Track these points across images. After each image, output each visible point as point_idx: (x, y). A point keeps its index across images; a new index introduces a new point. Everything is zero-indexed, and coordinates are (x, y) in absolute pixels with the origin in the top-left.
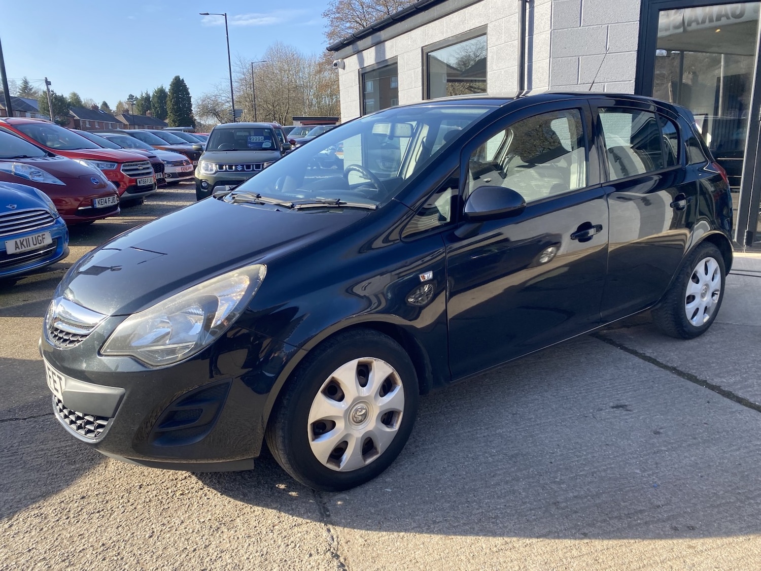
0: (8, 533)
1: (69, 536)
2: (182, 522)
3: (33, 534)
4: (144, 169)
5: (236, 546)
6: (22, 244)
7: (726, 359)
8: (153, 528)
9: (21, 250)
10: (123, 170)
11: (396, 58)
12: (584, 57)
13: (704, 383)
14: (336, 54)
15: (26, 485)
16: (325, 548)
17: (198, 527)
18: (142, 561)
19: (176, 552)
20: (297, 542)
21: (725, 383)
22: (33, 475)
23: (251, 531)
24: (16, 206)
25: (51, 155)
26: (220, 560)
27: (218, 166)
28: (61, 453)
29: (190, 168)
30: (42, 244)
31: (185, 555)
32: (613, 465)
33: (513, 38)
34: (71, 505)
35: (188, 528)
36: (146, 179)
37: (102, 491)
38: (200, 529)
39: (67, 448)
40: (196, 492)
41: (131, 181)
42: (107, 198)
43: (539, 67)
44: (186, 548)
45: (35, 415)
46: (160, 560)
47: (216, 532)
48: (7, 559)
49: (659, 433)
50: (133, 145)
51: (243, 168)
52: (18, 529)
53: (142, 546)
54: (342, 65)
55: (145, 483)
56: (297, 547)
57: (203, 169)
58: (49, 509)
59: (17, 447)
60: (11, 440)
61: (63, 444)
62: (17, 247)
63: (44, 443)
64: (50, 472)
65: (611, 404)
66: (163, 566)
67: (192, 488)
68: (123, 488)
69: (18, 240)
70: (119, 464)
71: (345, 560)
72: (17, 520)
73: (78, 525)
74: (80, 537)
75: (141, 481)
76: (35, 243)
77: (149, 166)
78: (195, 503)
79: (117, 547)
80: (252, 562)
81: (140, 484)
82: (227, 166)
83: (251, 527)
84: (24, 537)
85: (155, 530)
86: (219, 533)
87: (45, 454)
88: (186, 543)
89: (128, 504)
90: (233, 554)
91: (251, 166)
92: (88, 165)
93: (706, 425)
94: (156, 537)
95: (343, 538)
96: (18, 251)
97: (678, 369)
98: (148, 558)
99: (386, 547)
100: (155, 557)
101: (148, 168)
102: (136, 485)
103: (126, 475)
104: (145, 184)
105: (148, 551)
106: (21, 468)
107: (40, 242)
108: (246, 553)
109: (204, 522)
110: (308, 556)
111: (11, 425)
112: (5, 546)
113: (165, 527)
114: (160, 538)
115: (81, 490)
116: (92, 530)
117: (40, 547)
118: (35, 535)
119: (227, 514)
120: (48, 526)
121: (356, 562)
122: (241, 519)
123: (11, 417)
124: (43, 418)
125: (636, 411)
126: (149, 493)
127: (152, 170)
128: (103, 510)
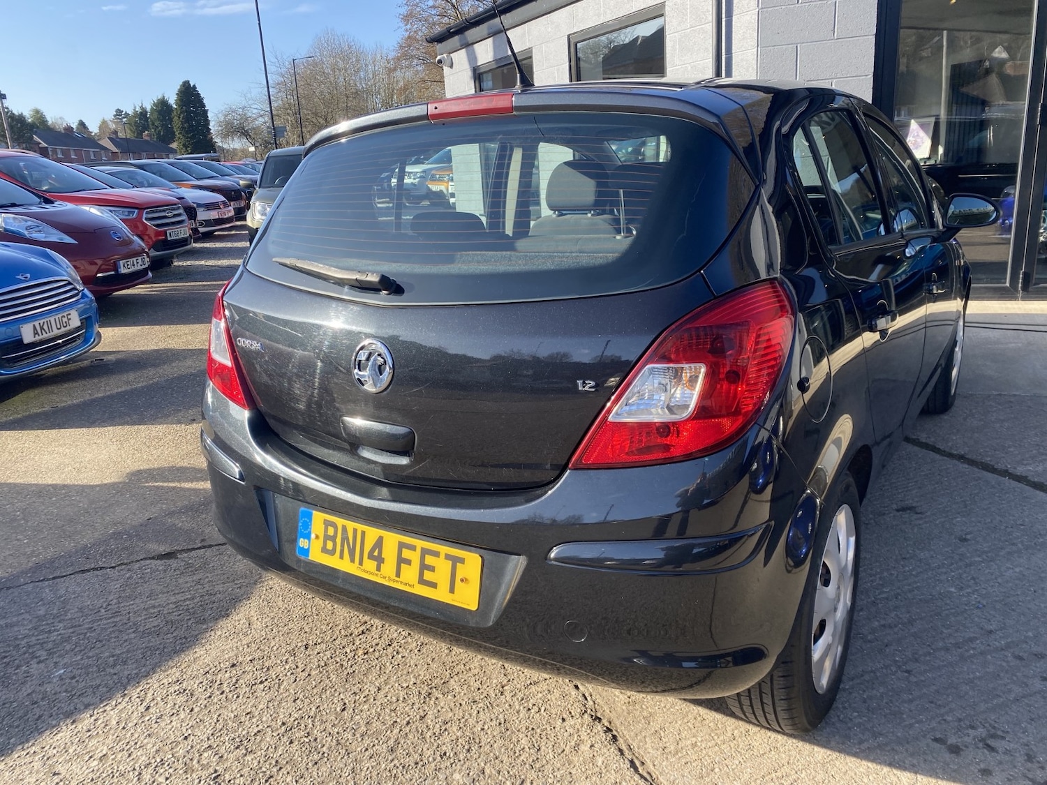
0: (147, 718)
1: (233, 715)
2: (379, 689)
3: (182, 716)
4: (175, 216)
5: (461, 714)
6: (42, 328)
7: (1025, 441)
8: (342, 699)
9: (41, 337)
10: (146, 219)
11: (529, 50)
12: (803, 45)
13: (1005, 473)
14: (439, 47)
15: (149, 653)
16: (579, 710)
17: (402, 694)
18: (343, 741)
19: (384, 727)
20: (540, 705)
21: (1032, 471)
22: (153, 640)
23: (474, 694)
24: (28, 275)
25: (47, 201)
26: (447, 733)
28: (181, 609)
29: (230, 211)
30: (68, 328)
31: (398, 730)
32: (919, 584)
33: (703, 20)
34: (220, 676)
35: (389, 695)
36: (179, 230)
37: (256, 656)
38: (406, 696)
39: (188, 603)
40: (384, 649)
41: (158, 234)
42: (135, 259)
43: (742, 60)
44: (396, 722)
45: (125, 561)
46: (367, 738)
47: (428, 699)
48: (157, 751)
49: (966, 540)
50: (145, 182)
52: (160, 712)
53: (336, 723)
54: (448, 62)
55: (311, 642)
56: (542, 710)
57: (259, 213)
58: (192, 683)
59: (117, 606)
60: (105, 597)
61: (179, 597)
62: (36, 333)
63: (153, 598)
64: (175, 634)
65: (895, 506)
66: (374, 745)
67: (377, 645)
68: (284, 651)
69: (37, 324)
70: (266, 620)
71: (610, 723)
72: (154, 699)
73: (240, 700)
74: (248, 716)
75: (304, 639)
76: (59, 327)
77: (181, 211)
78: (388, 664)
79: (303, 725)
80: (489, 733)
81: (304, 644)
83: (472, 689)
84: (171, 721)
85: (347, 701)
86: (433, 699)
87: (159, 611)
88: (393, 714)
89: (298, 670)
90: (462, 725)
92: (102, 213)
93: (1022, 527)
94: (351, 710)
95: (598, 696)
96: (38, 338)
97: (967, 457)
98: (350, 737)
99: (658, 703)
100: (358, 735)
101: (179, 215)
102: (300, 644)
103: (281, 633)
104: (177, 238)
105: (347, 728)
106: (134, 632)
107: (65, 325)
108: (478, 722)
109: (407, 687)
110: (561, 721)
111: (97, 576)
112: (149, 735)
113: (358, 697)
114: (356, 711)
115: (227, 656)
116: (261, 706)
117: (197, 732)
118: (186, 717)
119: (435, 674)
120: (199, 704)
121: (624, 725)
122: (457, 680)
123: (93, 566)
124: (138, 565)
125: (929, 513)
126: (321, 655)
127: (184, 217)
128: (266, 680)
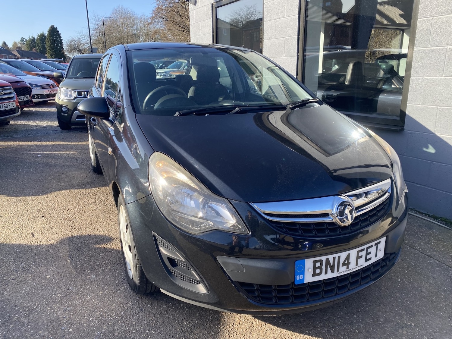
4: (5, 94)
27: (76, 92)
36: (8, 103)
50: (7, 71)
54: (193, 1)
57: (63, 94)
77: (12, 91)
101: (10, 93)
104: (6, 109)
127: (14, 95)
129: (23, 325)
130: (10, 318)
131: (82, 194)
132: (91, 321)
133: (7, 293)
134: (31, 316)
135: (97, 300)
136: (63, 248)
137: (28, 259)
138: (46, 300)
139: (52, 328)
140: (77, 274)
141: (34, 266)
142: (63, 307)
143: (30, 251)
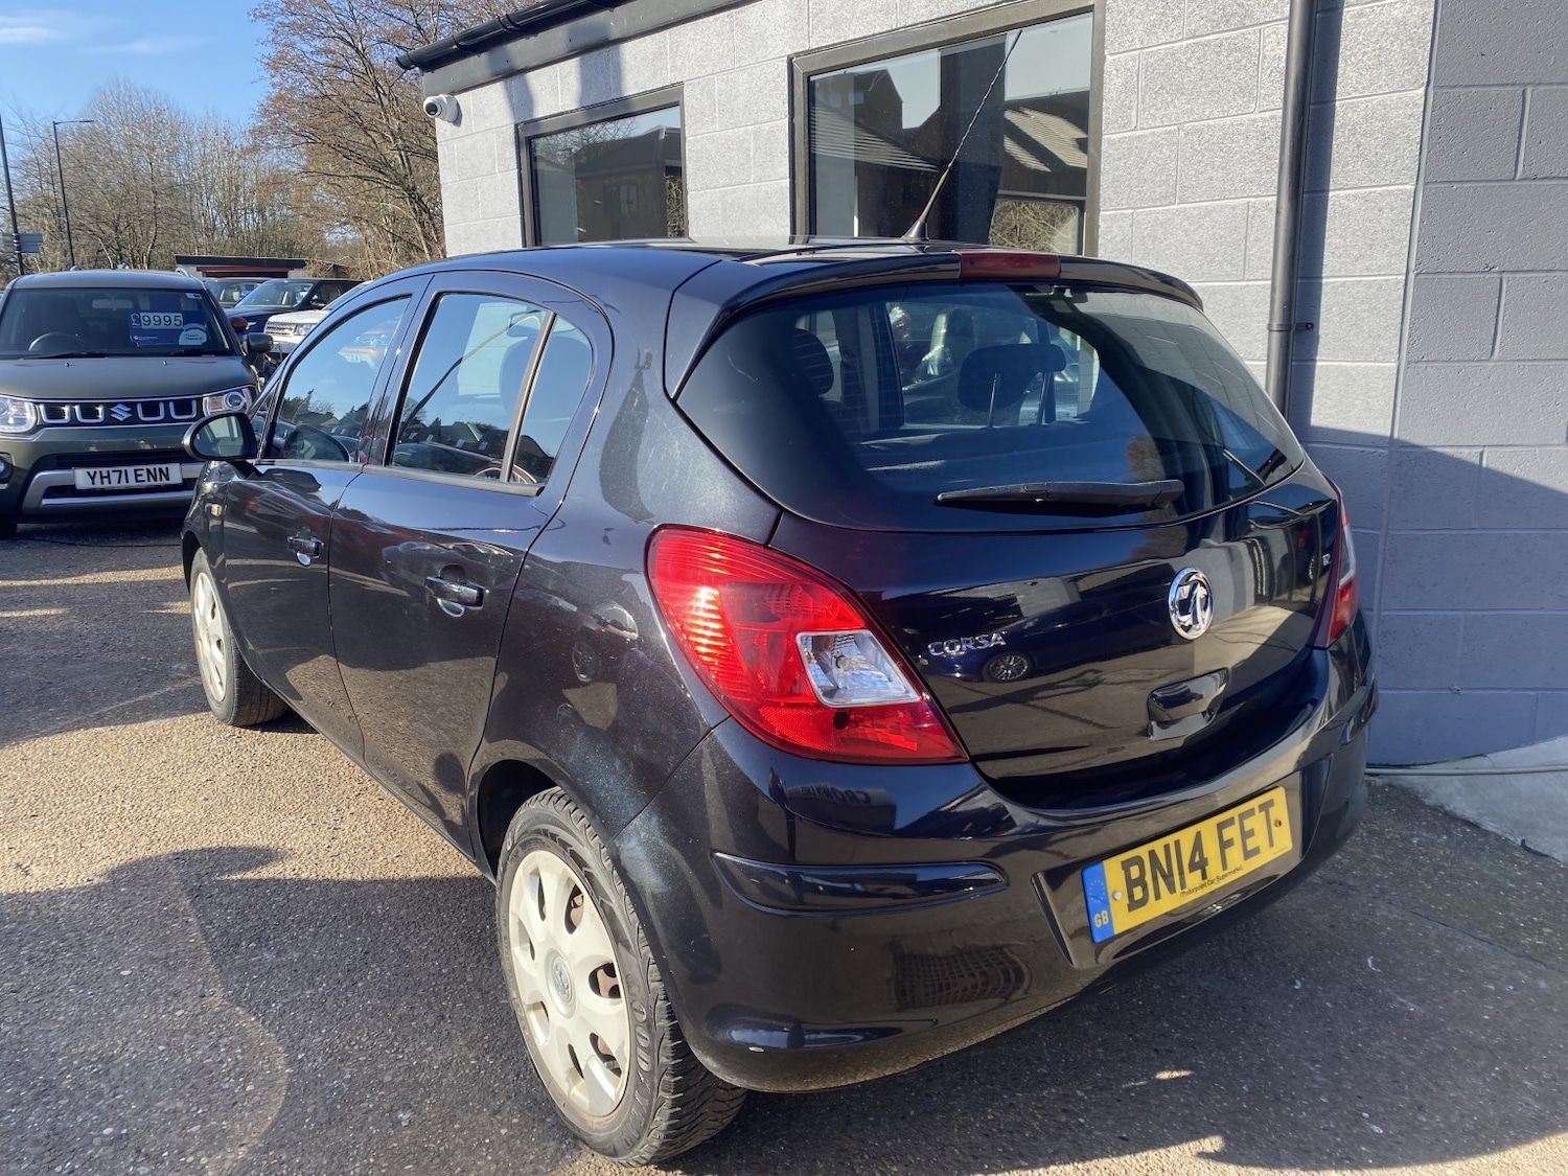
11: (675, 88)
14: (427, 78)
27: (42, 407)
43: (1371, 118)
51: (134, 411)
54: (450, 111)
82: (77, 408)
91: (162, 406)
129: (99, 1095)
130: (50, 1086)
131: (145, 742)
132: (301, 1060)
133: (8, 1028)
134: (114, 1071)
135: (301, 1009)
136: (141, 895)
137: (35, 934)
138: (144, 1029)
139: (192, 1090)
140: (216, 957)
141: (68, 951)
142: (202, 1038)
143: (32, 913)
